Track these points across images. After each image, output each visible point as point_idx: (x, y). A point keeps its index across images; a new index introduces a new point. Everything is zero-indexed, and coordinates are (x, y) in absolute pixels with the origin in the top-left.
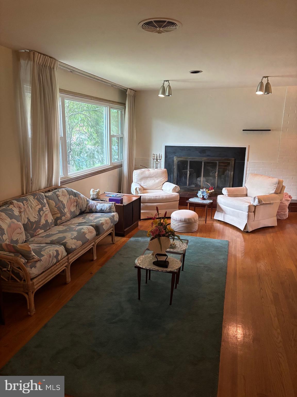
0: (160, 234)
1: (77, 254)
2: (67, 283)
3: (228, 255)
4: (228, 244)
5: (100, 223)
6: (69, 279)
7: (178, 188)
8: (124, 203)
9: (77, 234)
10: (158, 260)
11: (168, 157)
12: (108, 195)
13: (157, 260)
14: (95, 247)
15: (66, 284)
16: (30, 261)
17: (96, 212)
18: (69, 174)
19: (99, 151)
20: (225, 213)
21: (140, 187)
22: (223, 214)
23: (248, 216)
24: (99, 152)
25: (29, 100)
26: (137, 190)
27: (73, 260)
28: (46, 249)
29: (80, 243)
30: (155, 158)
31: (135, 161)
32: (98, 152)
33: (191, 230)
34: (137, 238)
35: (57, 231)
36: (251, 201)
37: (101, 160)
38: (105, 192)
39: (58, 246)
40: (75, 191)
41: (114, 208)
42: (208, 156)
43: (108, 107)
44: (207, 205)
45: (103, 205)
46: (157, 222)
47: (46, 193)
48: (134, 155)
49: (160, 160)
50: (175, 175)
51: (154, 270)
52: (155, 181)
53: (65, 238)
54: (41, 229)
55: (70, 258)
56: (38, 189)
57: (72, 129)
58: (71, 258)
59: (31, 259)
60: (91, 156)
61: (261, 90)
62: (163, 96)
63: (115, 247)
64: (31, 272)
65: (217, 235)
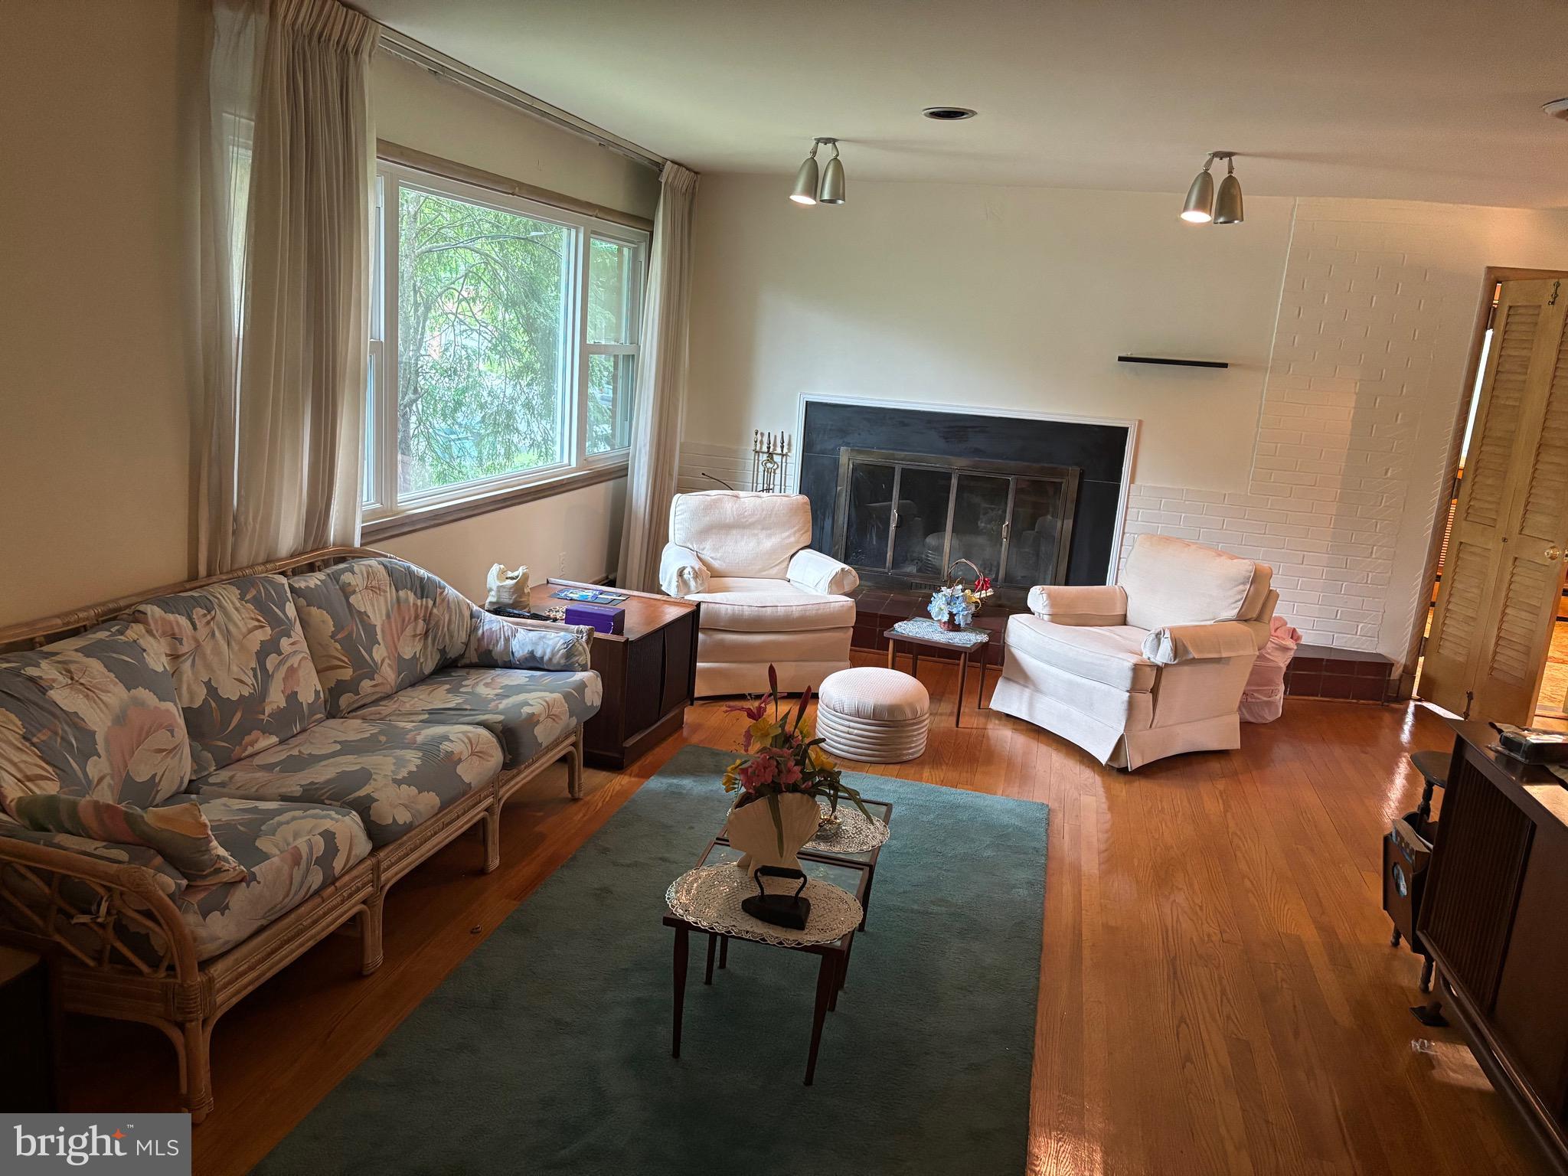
0: (780, 784)
1: (416, 848)
2: (365, 973)
3: (1045, 868)
4: (1048, 819)
5: (524, 716)
6: (375, 955)
7: (853, 579)
8: (630, 630)
9: (419, 762)
10: (766, 893)
11: (818, 447)
12: (562, 591)
13: (757, 892)
14: (497, 817)
15: (358, 974)
16: (199, 883)
17: (509, 665)
18: (400, 497)
19: (534, 402)
20: (1037, 689)
21: (697, 565)
22: (1027, 692)
23: (1131, 706)
24: (533, 409)
25: (241, 176)
26: (686, 576)
27: (396, 874)
28: (280, 824)
29: (430, 800)
30: (765, 449)
31: (680, 455)
32: (528, 406)
33: (899, 752)
34: (675, 781)
35: (335, 742)
36: (1145, 647)
37: (540, 439)
38: (552, 580)
39: (332, 813)
40: (422, 572)
41: (584, 649)
42: (977, 452)
43: (582, 229)
44: (966, 653)
45: (541, 638)
46: (770, 730)
47: (296, 578)
48: (679, 430)
49: (783, 455)
50: (840, 522)
51: (743, 939)
52: (759, 543)
53: (366, 776)
54: (266, 731)
55: (384, 865)
56: (261, 558)
57: (428, 309)
58: (389, 867)
59: (206, 876)
60: (502, 422)
61: (1202, 205)
62: (808, 201)
63: (581, 815)
64: (202, 932)
65: (1003, 778)
